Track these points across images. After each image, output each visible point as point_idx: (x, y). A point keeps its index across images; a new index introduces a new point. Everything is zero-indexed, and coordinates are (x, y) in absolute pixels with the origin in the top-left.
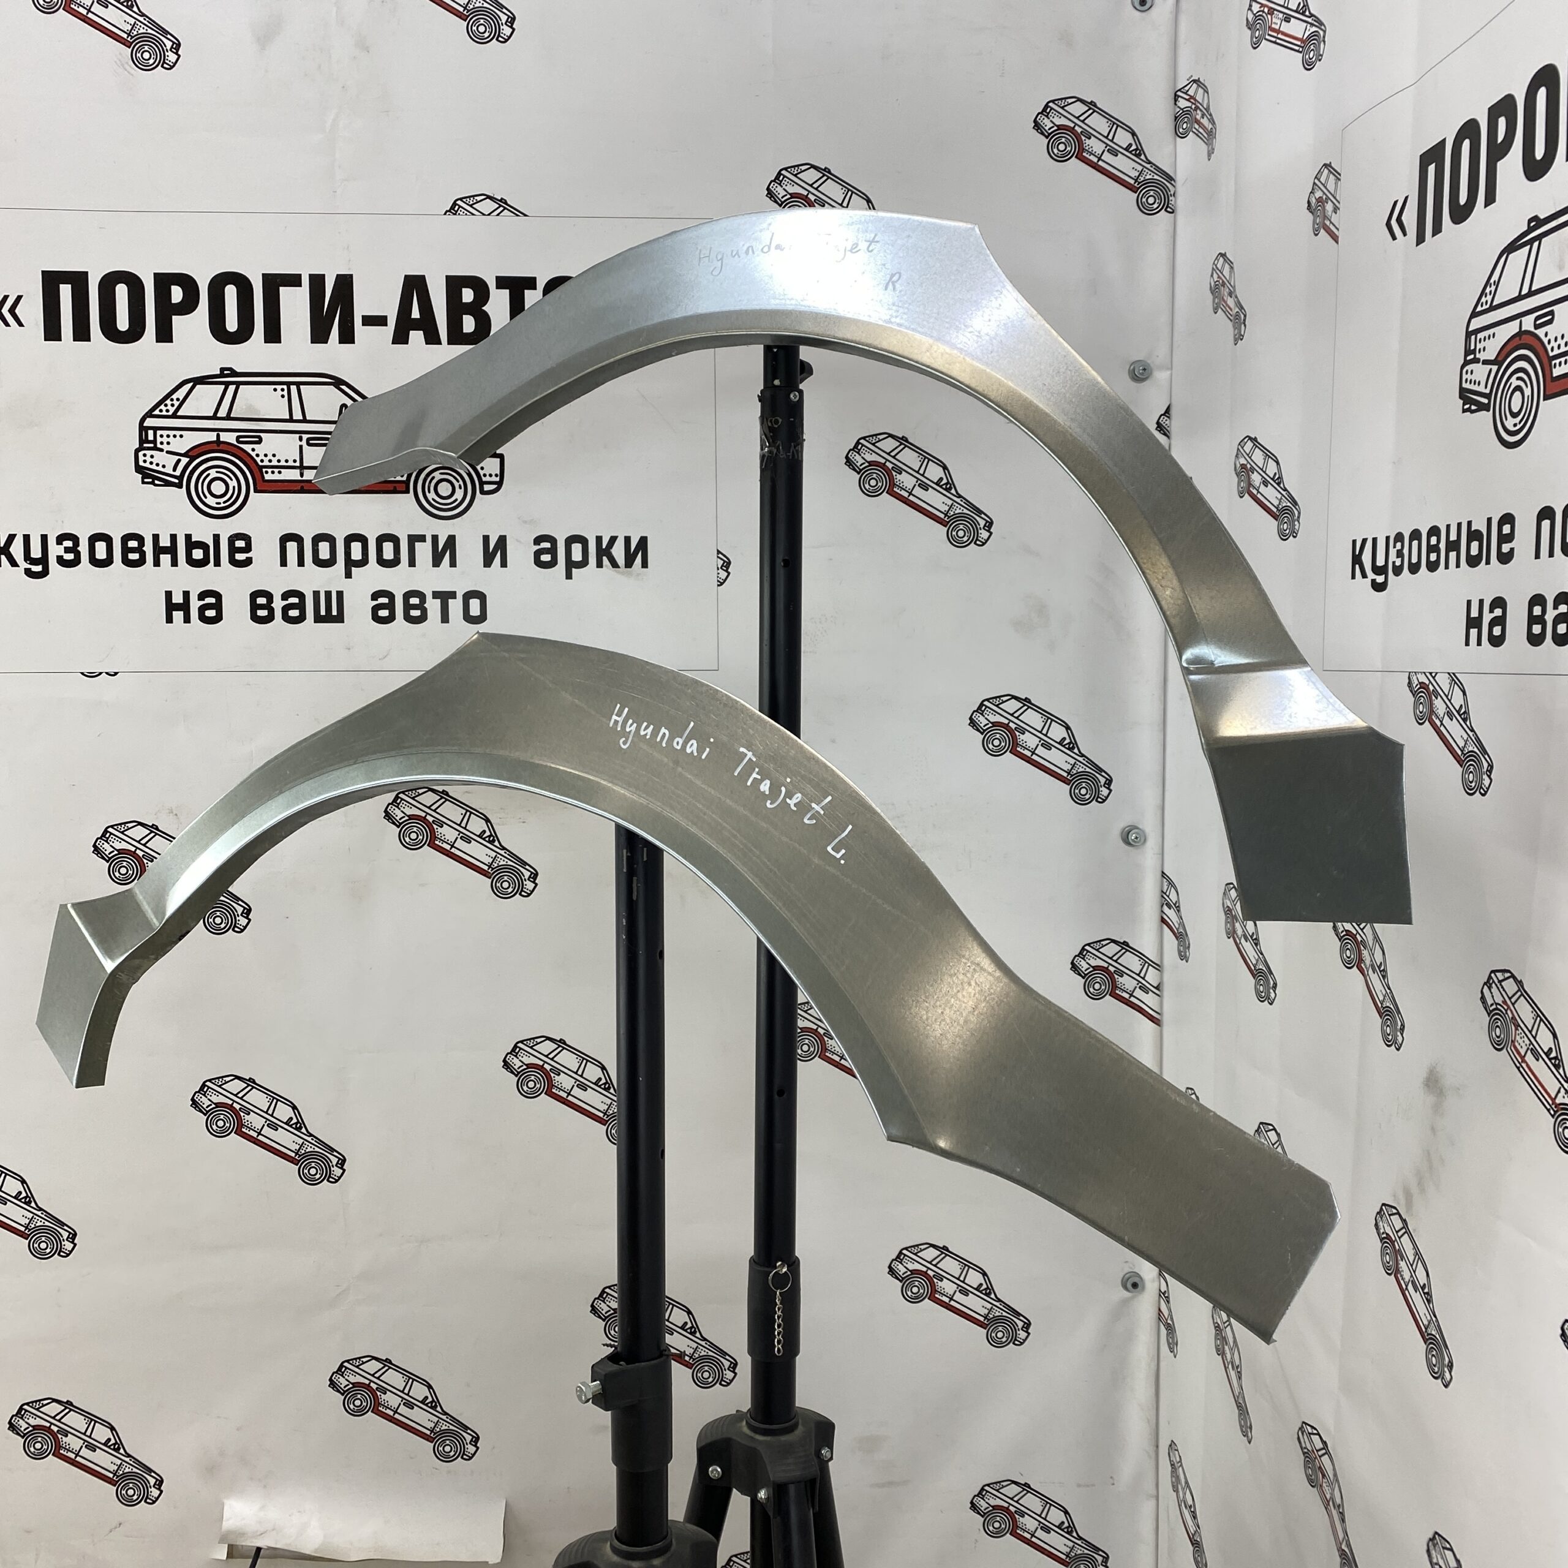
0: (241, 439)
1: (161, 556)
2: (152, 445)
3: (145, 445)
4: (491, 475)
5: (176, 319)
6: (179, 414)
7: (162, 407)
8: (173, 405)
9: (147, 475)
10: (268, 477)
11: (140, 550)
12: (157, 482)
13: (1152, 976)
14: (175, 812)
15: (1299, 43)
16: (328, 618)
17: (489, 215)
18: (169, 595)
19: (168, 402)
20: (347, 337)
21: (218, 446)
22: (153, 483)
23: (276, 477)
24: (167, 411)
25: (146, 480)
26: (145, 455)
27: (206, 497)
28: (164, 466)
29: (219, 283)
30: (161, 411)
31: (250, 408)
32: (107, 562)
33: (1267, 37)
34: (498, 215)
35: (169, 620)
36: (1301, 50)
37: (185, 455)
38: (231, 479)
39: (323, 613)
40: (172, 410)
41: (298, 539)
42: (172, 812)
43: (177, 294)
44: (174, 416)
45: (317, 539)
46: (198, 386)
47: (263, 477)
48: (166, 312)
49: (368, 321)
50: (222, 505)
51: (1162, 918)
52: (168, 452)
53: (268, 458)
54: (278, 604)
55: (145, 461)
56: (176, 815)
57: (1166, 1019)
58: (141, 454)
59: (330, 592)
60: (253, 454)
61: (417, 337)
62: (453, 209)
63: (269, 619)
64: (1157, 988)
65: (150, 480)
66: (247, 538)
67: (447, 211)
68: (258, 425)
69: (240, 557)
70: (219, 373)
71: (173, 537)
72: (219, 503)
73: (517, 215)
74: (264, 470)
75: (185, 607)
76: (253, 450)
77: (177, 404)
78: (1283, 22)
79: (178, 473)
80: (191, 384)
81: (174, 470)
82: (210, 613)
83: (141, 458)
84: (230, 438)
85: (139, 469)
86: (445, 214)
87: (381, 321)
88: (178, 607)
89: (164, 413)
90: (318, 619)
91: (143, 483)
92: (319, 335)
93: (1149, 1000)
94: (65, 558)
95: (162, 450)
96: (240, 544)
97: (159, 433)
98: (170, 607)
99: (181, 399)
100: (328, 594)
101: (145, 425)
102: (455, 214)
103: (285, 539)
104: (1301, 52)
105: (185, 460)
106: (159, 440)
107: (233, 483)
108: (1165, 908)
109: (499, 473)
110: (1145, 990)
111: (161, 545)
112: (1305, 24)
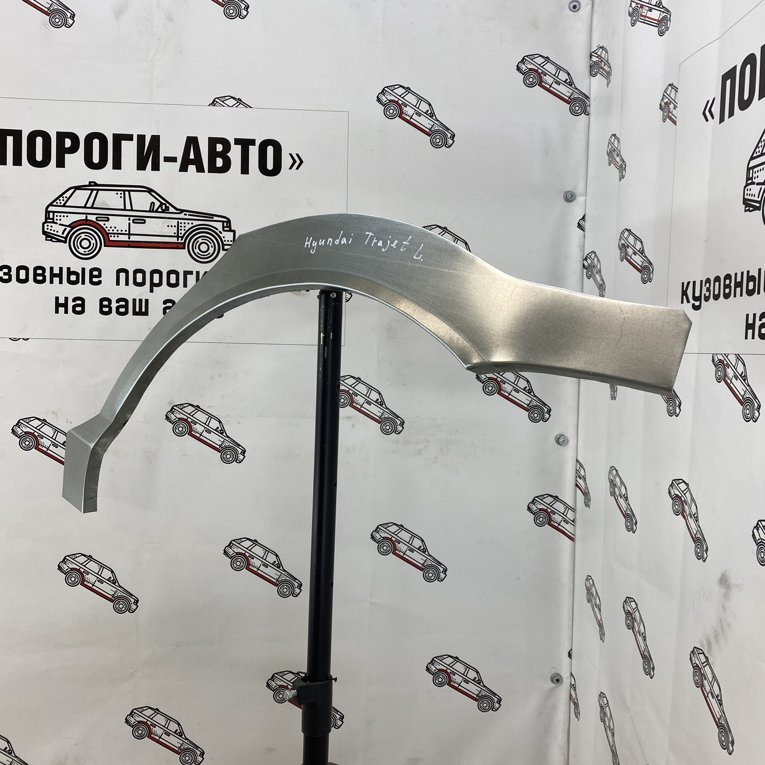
0: (98, 219)
1: (54, 278)
2: (52, 221)
3: (48, 220)
4: (228, 241)
5: (67, 156)
6: (66, 205)
7: (58, 201)
8: (63, 200)
9: (49, 236)
10: (111, 239)
11: (43, 275)
12: (53, 240)
13: (570, 515)
14: (55, 413)
15: (656, 22)
16: (140, 313)
17: (232, 106)
18: (57, 299)
19: (61, 198)
20: (156, 167)
21: (86, 222)
22: (51, 240)
23: (116, 239)
24: (60, 203)
25: (48, 239)
26: (48, 226)
27: (79, 248)
28: (57, 232)
29: (90, 138)
30: (57, 203)
31: (104, 203)
32: (26, 281)
33: (640, 20)
34: (237, 107)
35: (57, 312)
36: (657, 25)
37: (69, 226)
38: (92, 239)
39: (137, 310)
40: (63, 203)
41: (126, 271)
42: (54, 413)
43: (68, 143)
44: (64, 206)
45: (136, 272)
46: (77, 191)
47: (109, 239)
48: (62, 152)
49: (167, 159)
50: (87, 253)
51: (576, 484)
52: (60, 225)
53: (112, 229)
54: (114, 305)
55: (48, 229)
56: (56, 414)
57: (577, 538)
58: (46, 225)
59: (142, 299)
60: (104, 227)
61: (192, 168)
62: (213, 103)
63: (109, 313)
64: (573, 521)
65: (50, 239)
66: (99, 270)
67: (210, 104)
68: (108, 212)
69: (95, 280)
70: (88, 184)
71: (61, 269)
72: (86, 252)
73: (247, 107)
74: (110, 235)
75: (65, 305)
76: (104, 224)
77: (65, 199)
78: (648, 11)
79: (65, 235)
80: (73, 190)
81: (63, 233)
82: (79, 309)
83: (46, 227)
84: (93, 218)
85: (44, 233)
86: (209, 105)
87: (173, 160)
88: (62, 305)
89: (59, 204)
90: (135, 313)
91: (46, 240)
92: (141, 166)
93: (568, 528)
94: (3, 278)
95: (57, 223)
96: (95, 273)
97: (56, 214)
98: (58, 305)
99: (68, 197)
100: (141, 300)
101: (48, 210)
102: (214, 106)
103: (119, 271)
104: (657, 27)
105: (68, 229)
106: (55, 218)
107: (93, 242)
108: (578, 479)
109: (232, 240)
110: (566, 522)
111: (54, 273)
112: (660, 12)
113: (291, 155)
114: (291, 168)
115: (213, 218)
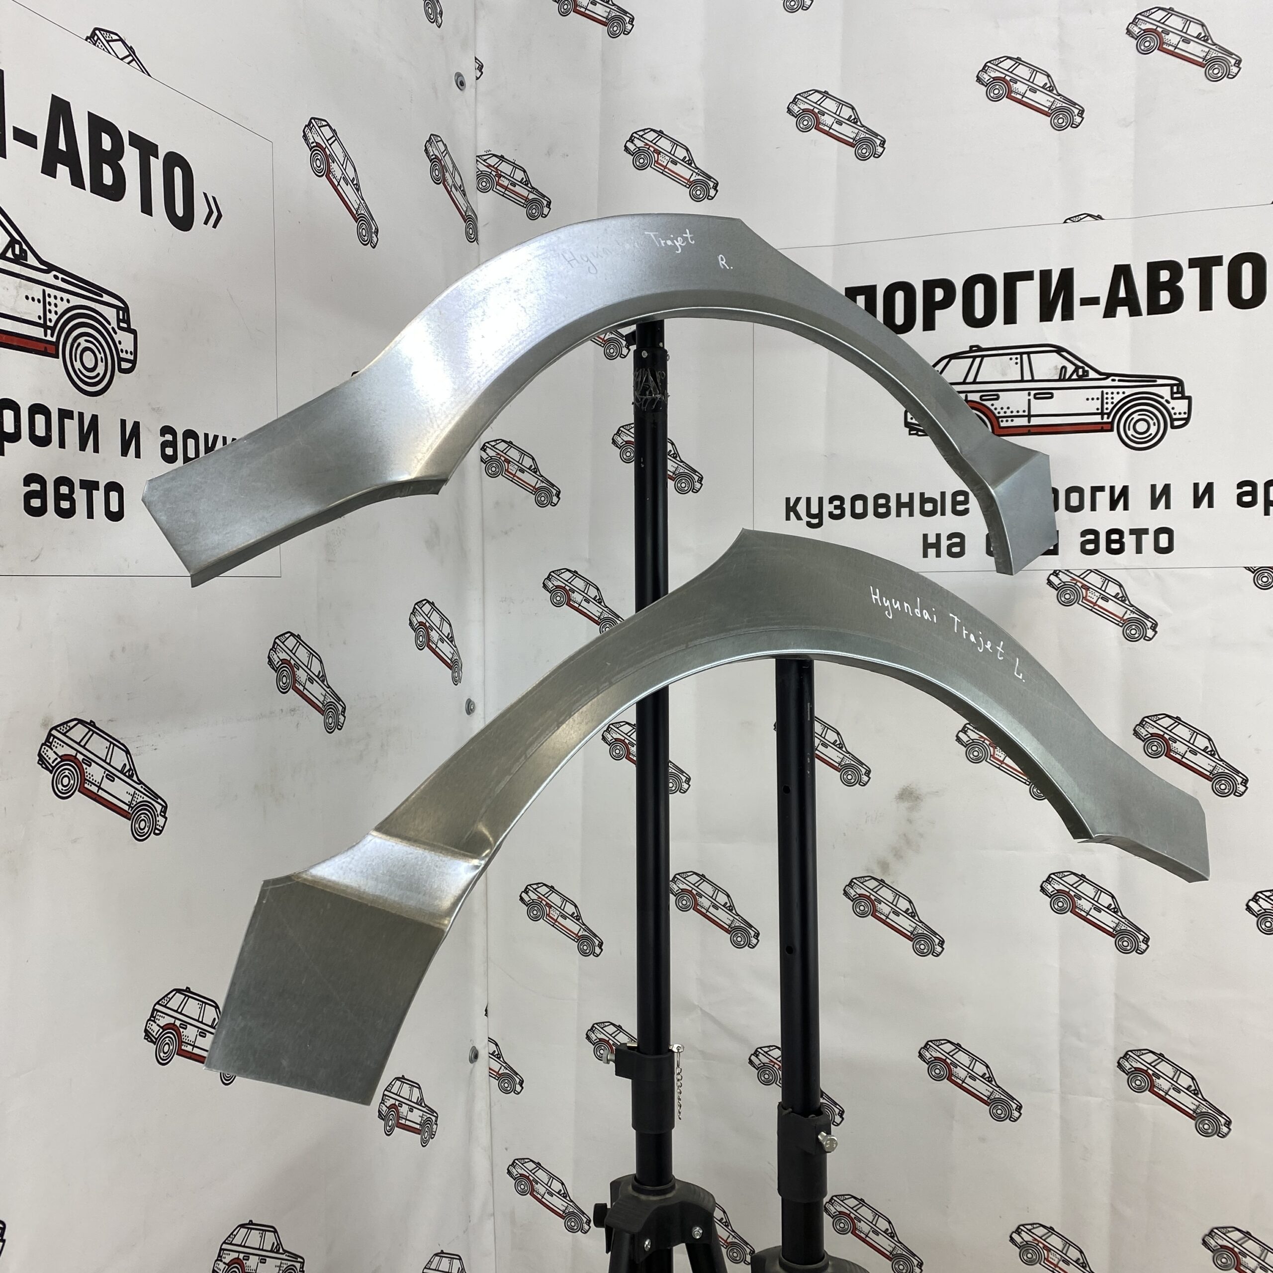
4: (127, 352)
15: (684, 180)
17: (122, 59)
33: (654, 167)
34: (129, 63)
49: (19, 135)
61: (63, 172)
62: (92, 38)
67: (87, 37)
73: (144, 72)
78: (670, 163)
86: (86, 40)
87: (31, 140)
102: (95, 44)
104: (688, 188)
109: (133, 351)
112: (692, 172)
113: (205, 194)
114: (206, 223)
115: (102, 296)
